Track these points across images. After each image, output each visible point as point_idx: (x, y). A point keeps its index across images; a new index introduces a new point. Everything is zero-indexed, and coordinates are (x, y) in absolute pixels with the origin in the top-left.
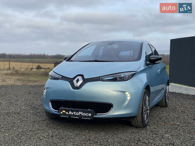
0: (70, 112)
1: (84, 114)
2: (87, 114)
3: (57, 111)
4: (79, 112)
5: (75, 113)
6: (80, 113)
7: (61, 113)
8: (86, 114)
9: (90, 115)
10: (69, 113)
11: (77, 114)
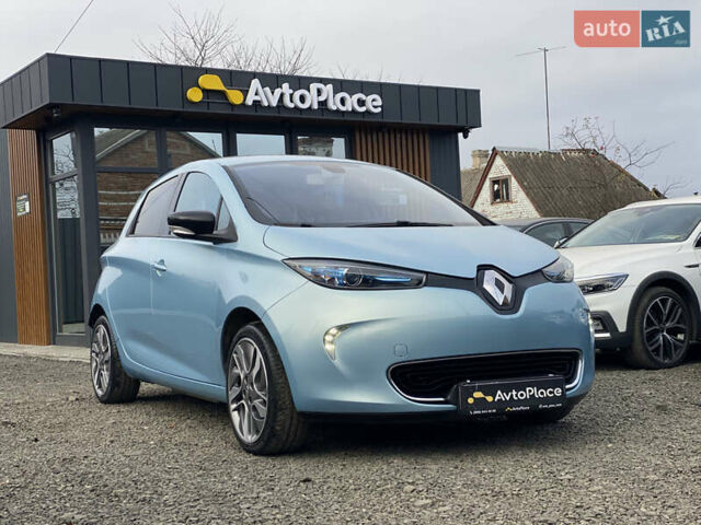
0: (499, 392)
1: (542, 393)
2: (550, 393)
3: (442, 399)
4: (528, 389)
5: (514, 393)
6: (530, 391)
7: (471, 401)
8: (547, 393)
9: (558, 392)
10: (497, 398)
11: (522, 395)
